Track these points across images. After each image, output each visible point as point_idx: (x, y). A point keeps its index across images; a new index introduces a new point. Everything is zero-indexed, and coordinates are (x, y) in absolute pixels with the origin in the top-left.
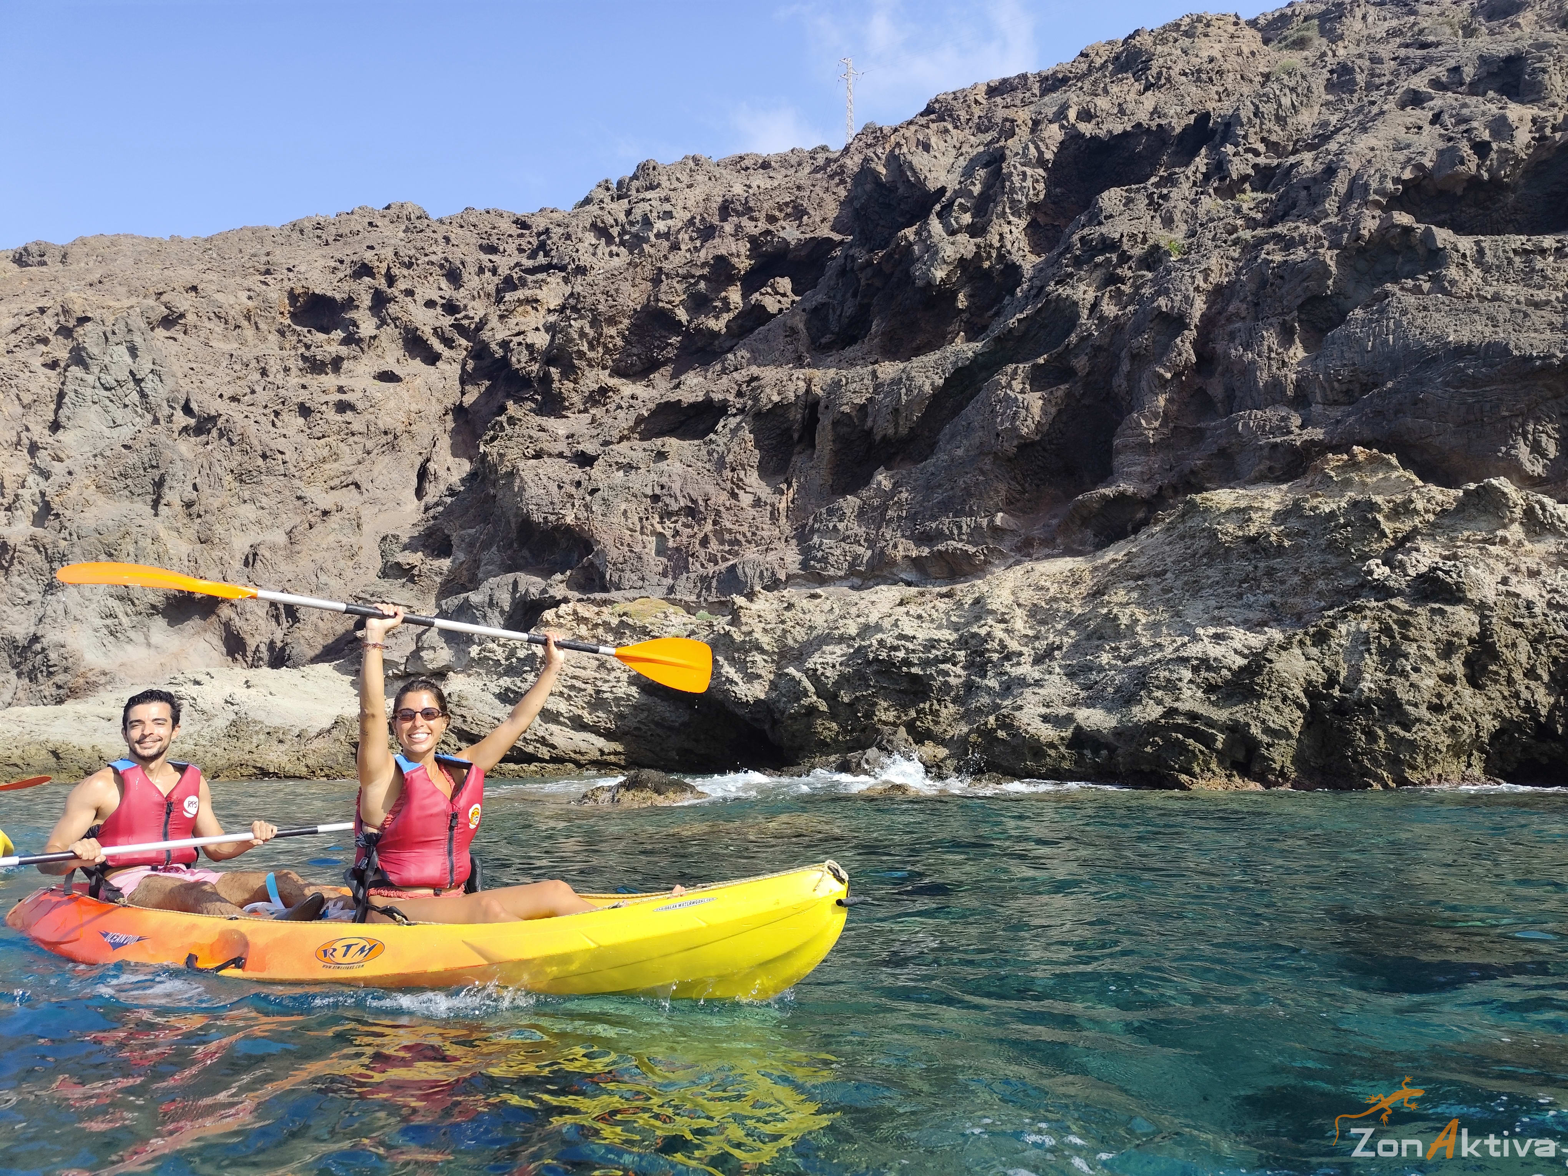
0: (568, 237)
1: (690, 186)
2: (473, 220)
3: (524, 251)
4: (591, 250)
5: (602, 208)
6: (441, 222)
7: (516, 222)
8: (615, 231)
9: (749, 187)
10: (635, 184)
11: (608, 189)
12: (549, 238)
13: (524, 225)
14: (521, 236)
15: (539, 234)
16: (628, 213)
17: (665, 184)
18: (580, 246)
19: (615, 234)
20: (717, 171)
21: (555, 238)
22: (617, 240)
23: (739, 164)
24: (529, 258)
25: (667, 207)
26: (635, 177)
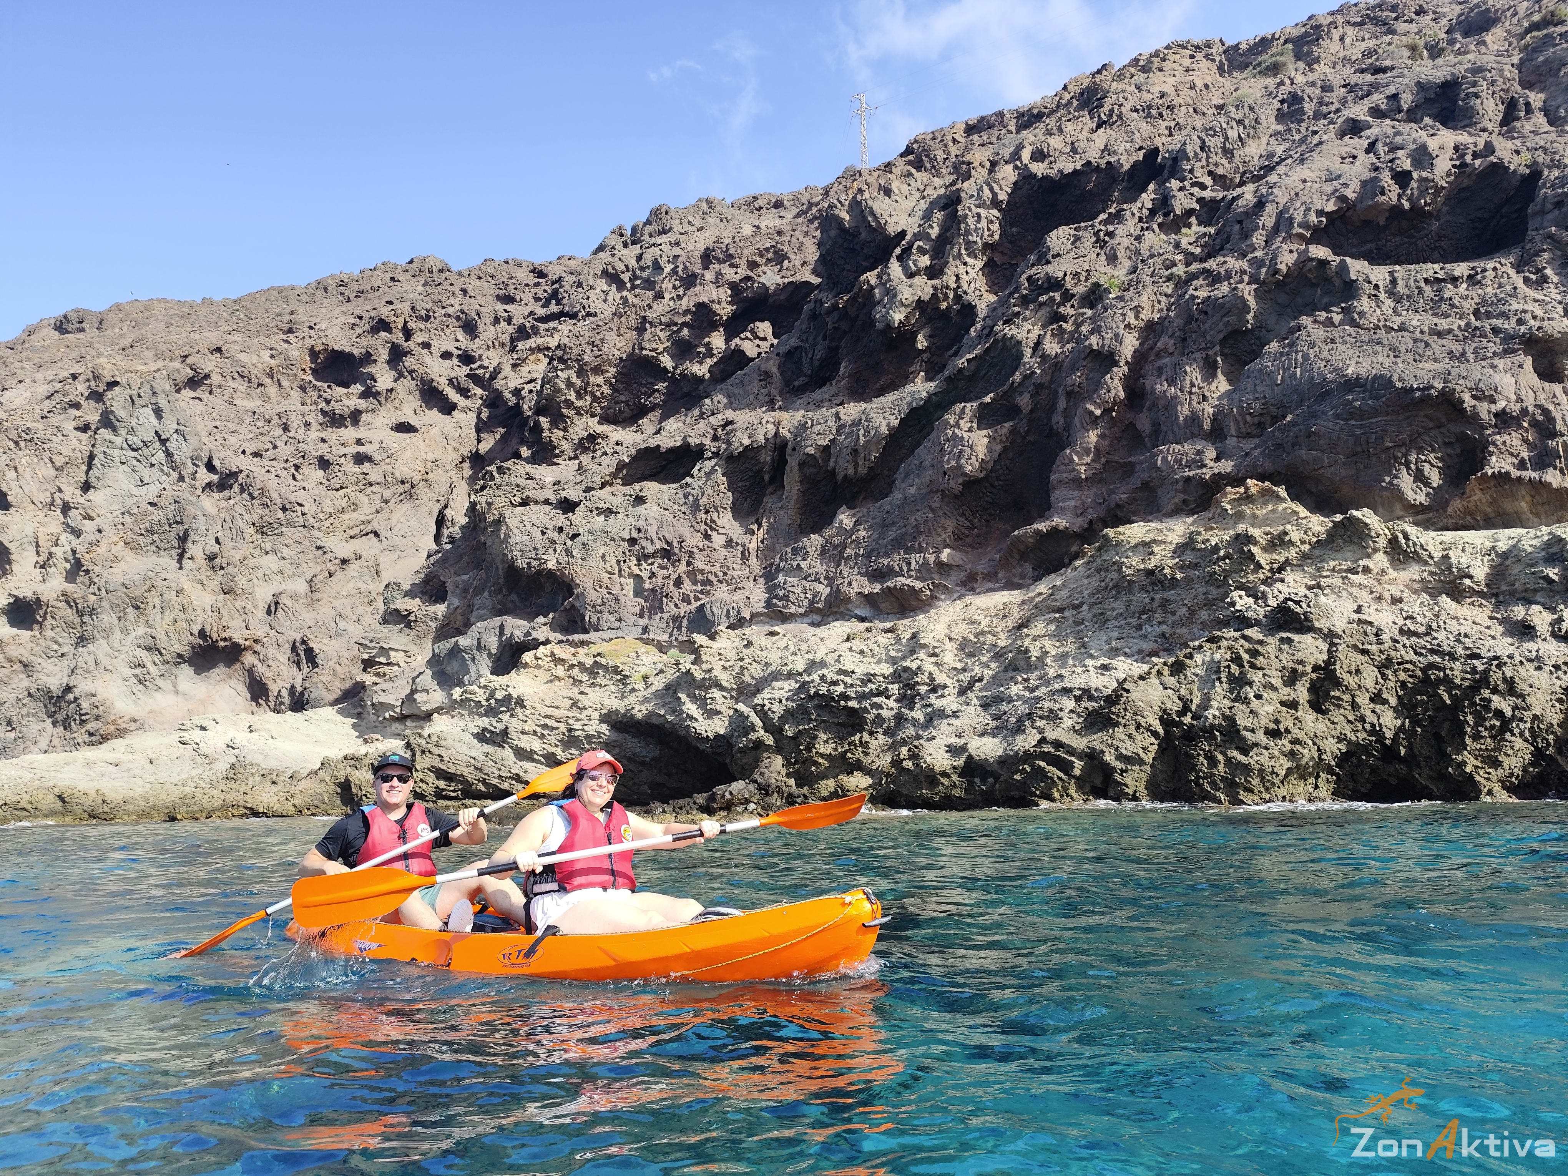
0: (580, 285)
1: (700, 229)
2: (491, 271)
3: (540, 299)
4: (603, 296)
5: (613, 255)
6: (460, 274)
7: (533, 271)
8: (626, 277)
9: (758, 227)
10: (649, 229)
11: (621, 235)
12: (561, 286)
13: (541, 274)
14: (537, 284)
15: (553, 283)
16: (639, 258)
17: (677, 227)
19: (626, 280)
20: (729, 213)
21: (567, 286)
22: (628, 285)
23: (752, 204)
24: (543, 306)
25: (677, 251)
26: (648, 222)
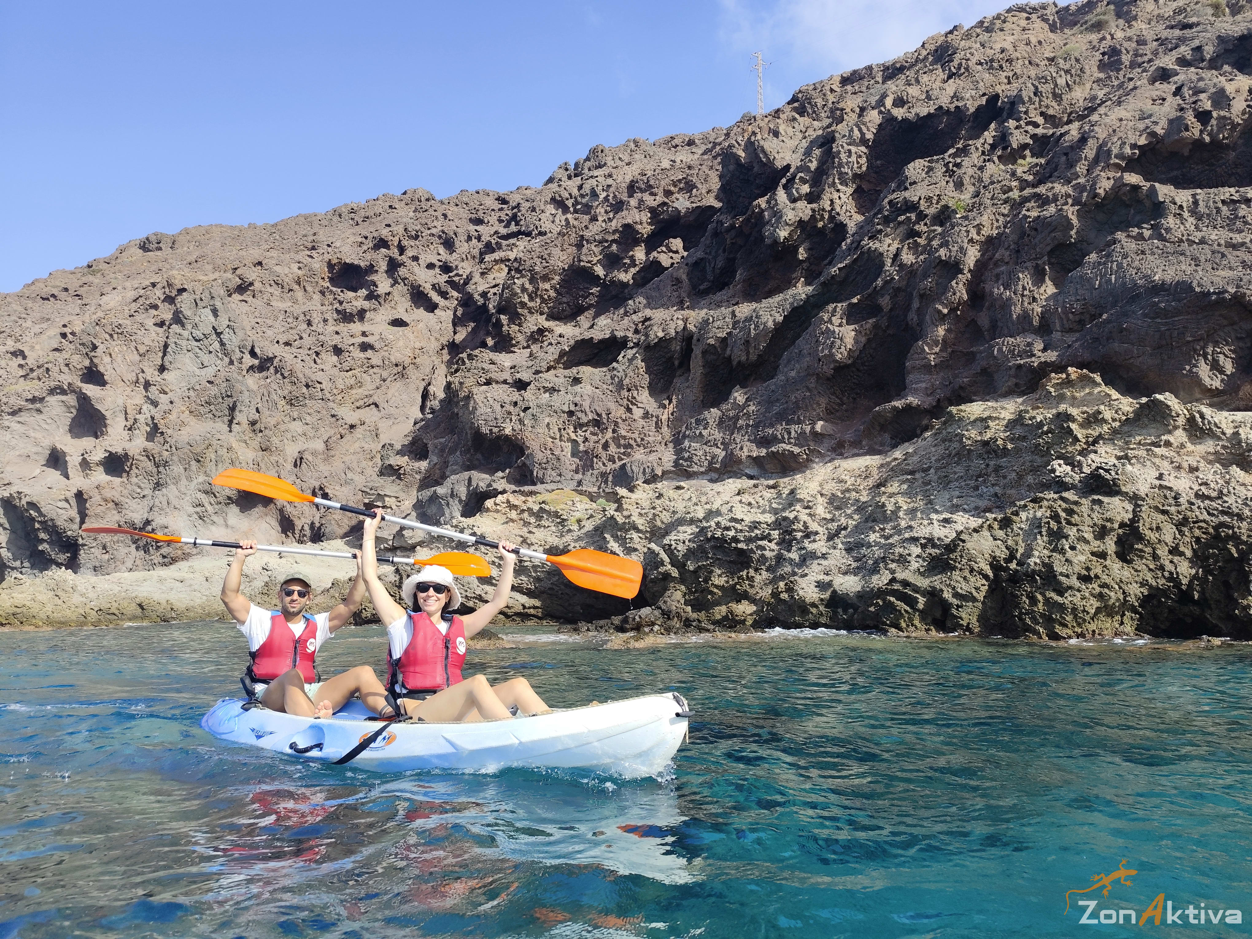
0: (534, 210)
1: (628, 164)
2: (465, 199)
3: (503, 221)
4: (551, 218)
5: (560, 186)
6: (442, 203)
7: (498, 199)
8: (570, 203)
9: (674, 161)
10: (588, 164)
11: (567, 170)
12: (519, 211)
13: (503, 201)
14: (501, 209)
15: (513, 208)
16: (580, 187)
17: (610, 163)
18: (542, 216)
19: (570, 205)
20: (651, 150)
21: (523, 211)
22: (571, 209)
23: (670, 143)
24: (505, 227)
25: (610, 181)
26: (588, 159)
